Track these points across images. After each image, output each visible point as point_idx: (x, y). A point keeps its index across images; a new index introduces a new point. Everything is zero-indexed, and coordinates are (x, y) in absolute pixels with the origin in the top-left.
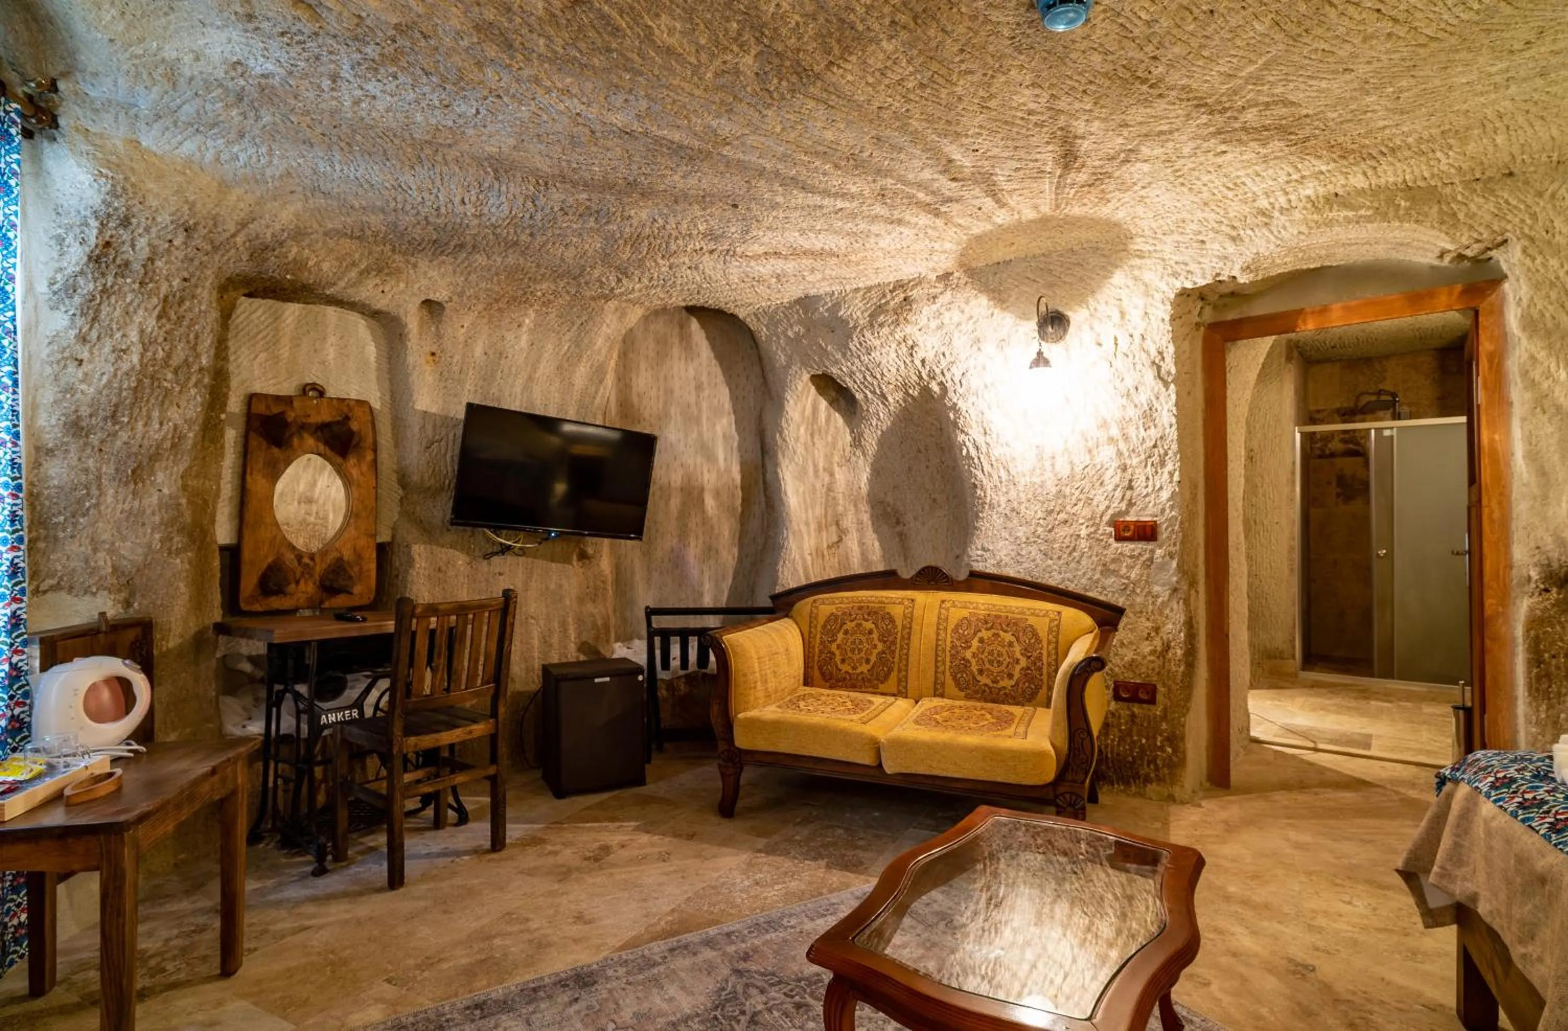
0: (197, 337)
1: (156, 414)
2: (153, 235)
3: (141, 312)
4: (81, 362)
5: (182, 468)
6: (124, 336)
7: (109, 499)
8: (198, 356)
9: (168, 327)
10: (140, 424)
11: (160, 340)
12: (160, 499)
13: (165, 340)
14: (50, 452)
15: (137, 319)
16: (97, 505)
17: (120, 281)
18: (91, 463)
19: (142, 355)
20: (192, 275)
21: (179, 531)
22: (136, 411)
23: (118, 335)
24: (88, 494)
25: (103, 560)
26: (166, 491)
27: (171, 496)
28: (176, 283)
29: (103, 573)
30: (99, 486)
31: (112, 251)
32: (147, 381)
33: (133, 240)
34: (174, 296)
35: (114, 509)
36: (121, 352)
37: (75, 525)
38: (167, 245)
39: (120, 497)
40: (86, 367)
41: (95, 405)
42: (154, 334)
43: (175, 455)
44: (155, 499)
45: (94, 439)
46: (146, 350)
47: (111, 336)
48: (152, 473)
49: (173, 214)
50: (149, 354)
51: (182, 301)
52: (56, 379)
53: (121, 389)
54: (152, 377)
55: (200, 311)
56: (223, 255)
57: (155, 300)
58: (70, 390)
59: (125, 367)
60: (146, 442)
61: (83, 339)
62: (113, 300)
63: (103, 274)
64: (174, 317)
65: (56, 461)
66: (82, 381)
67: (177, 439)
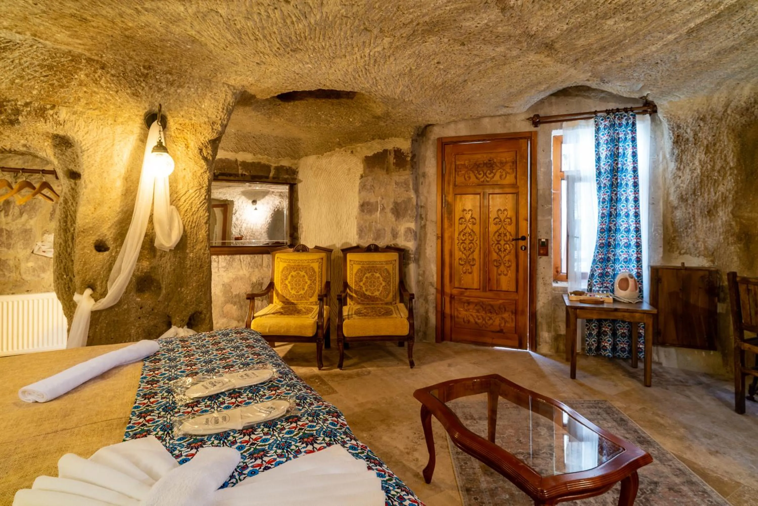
0: (725, 156)
1: (712, 190)
2: (691, 127)
3: (698, 154)
4: (680, 177)
5: (730, 209)
6: (693, 164)
7: (699, 223)
8: (728, 163)
9: (711, 156)
10: (706, 195)
11: (708, 161)
12: (722, 222)
13: (711, 161)
14: (676, 208)
15: (698, 157)
16: (694, 225)
17: (687, 146)
18: (690, 210)
19: (701, 169)
20: (715, 134)
21: (732, 236)
22: (703, 190)
23: (691, 164)
24: (690, 221)
25: (701, 245)
26: (724, 219)
27: (726, 221)
28: (710, 138)
29: (701, 249)
30: (694, 219)
31: (681, 138)
32: (705, 178)
33: (685, 131)
34: (711, 143)
35: (702, 226)
36: (692, 171)
37: (687, 232)
38: (698, 128)
39: (704, 222)
40: (682, 178)
41: (687, 190)
42: (705, 160)
43: (725, 204)
44: (720, 222)
45: (690, 202)
46: (703, 167)
47: (689, 166)
48: (717, 212)
49: (692, 117)
50: (704, 168)
51: (715, 144)
52: (674, 183)
53: (695, 183)
54: (708, 177)
55: (725, 145)
56: (726, 121)
57: (702, 148)
58: (678, 187)
59: (695, 175)
60: (710, 201)
61: (679, 169)
62: (686, 153)
63: (680, 146)
64: (713, 152)
65: (679, 211)
66: (681, 183)
67: (725, 199)
